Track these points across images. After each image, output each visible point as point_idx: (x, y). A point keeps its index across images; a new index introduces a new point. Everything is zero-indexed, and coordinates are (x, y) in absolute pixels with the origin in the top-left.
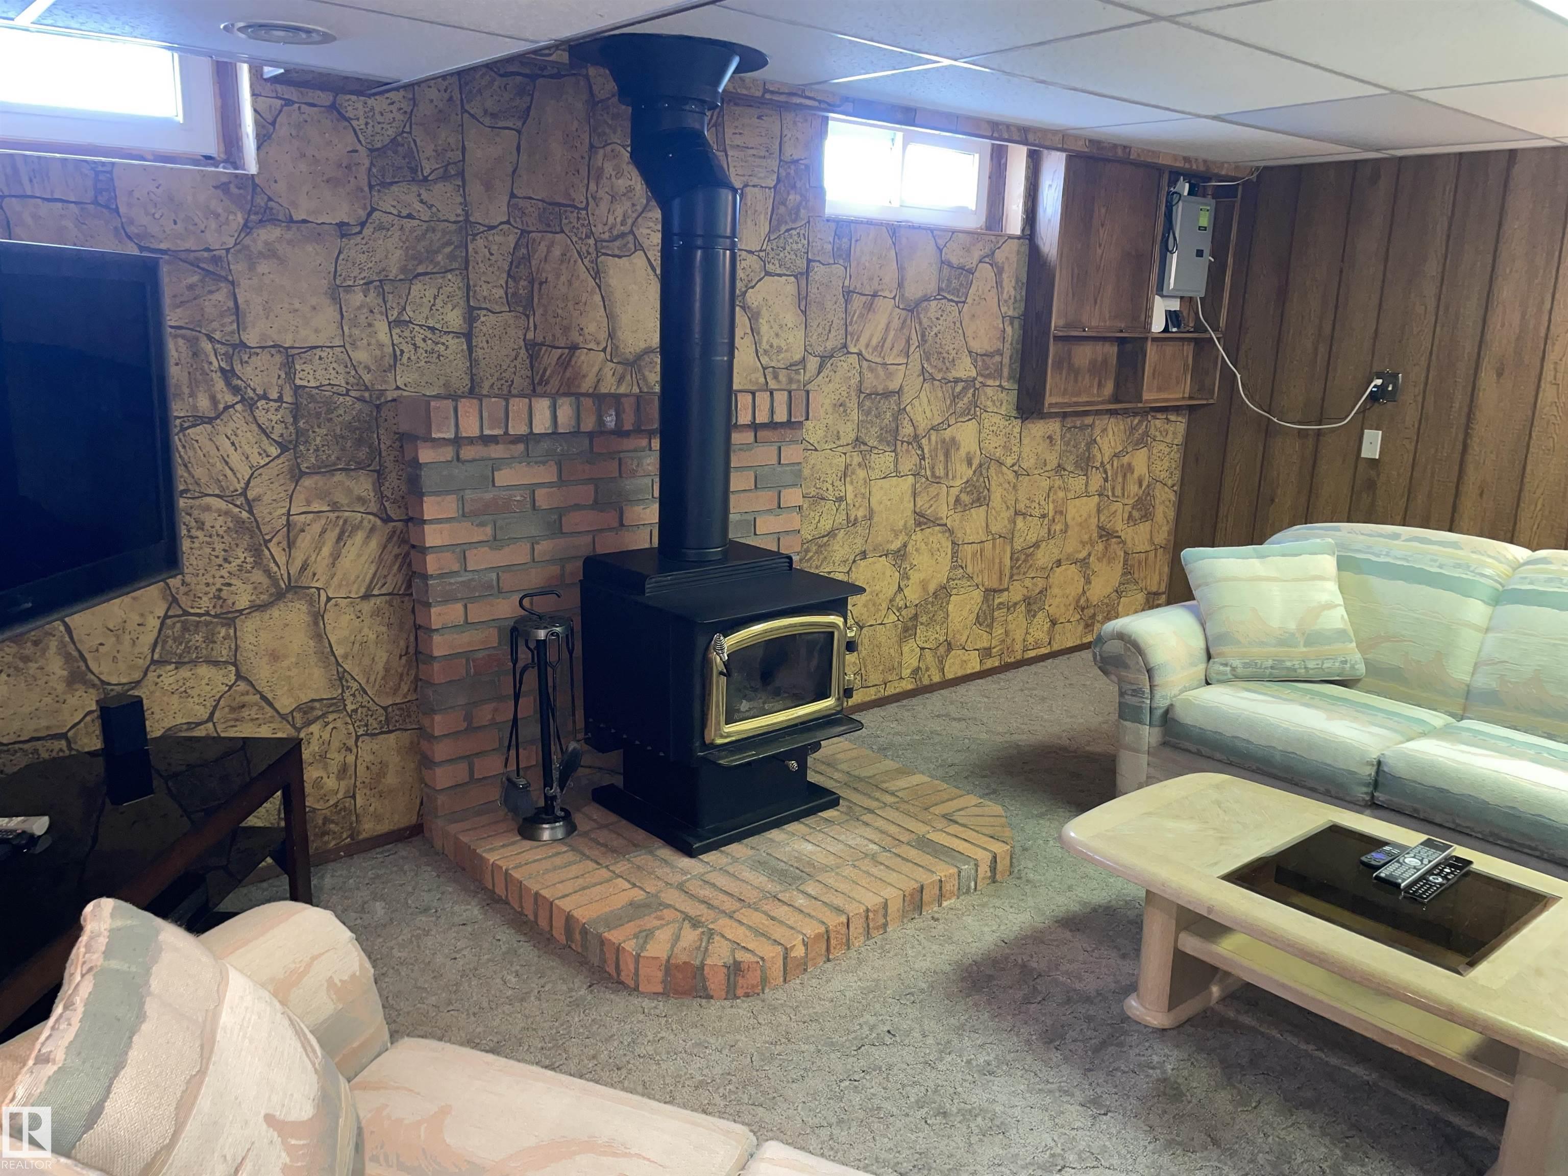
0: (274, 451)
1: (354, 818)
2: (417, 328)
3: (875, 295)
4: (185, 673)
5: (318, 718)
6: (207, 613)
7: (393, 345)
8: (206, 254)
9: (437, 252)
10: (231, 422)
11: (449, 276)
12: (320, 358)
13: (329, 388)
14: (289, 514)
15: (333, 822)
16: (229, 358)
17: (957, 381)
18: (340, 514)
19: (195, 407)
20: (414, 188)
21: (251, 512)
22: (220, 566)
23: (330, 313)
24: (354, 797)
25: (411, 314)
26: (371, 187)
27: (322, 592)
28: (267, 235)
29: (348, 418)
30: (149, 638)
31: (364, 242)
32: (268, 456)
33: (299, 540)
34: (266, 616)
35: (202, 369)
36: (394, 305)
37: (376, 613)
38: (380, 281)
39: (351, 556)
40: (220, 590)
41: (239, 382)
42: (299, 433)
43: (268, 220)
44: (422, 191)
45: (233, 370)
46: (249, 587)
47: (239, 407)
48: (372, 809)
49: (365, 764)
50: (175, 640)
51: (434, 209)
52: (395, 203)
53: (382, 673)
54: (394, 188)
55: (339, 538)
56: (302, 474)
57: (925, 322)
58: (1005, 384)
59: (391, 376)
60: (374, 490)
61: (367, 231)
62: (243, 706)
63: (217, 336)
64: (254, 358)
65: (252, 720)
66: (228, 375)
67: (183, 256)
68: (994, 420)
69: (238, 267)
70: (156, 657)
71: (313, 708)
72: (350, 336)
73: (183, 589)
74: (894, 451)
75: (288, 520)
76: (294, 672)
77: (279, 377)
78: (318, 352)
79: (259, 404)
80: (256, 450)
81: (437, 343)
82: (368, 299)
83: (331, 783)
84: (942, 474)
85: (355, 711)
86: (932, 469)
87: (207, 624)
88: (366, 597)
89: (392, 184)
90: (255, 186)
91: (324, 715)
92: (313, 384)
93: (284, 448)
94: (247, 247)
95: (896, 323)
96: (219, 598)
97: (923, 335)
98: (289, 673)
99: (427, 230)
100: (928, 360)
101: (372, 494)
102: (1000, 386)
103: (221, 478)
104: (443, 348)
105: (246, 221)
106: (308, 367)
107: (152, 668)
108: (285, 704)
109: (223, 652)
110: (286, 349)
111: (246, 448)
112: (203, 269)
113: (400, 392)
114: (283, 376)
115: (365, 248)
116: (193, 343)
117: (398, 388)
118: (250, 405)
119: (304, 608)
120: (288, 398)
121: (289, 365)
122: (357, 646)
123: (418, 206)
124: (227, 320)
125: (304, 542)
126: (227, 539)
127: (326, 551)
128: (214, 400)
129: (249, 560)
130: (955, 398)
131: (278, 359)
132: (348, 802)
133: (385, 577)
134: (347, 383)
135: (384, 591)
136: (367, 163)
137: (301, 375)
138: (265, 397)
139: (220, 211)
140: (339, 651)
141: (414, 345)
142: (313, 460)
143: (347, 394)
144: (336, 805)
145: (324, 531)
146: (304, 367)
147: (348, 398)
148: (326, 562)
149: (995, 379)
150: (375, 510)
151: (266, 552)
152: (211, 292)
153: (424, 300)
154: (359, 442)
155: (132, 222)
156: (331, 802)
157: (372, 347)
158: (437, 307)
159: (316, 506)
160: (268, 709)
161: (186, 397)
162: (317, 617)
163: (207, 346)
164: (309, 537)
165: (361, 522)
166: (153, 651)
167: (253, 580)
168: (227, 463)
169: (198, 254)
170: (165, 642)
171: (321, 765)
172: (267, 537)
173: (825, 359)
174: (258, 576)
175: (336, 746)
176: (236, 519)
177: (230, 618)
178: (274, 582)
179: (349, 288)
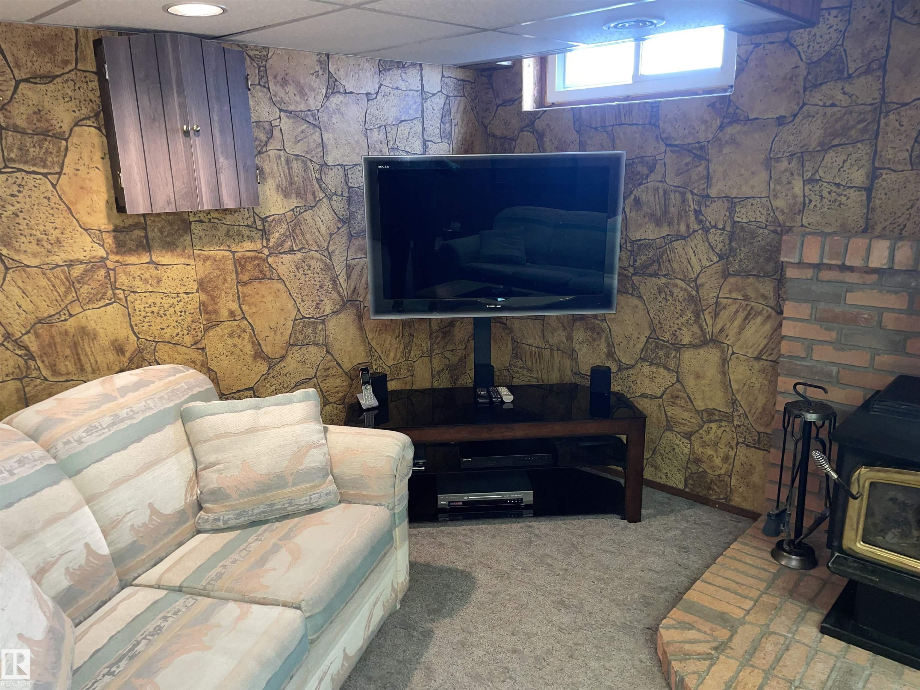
0: (715, 259)
1: (729, 489)
2: (825, 184)
4: (653, 369)
5: (716, 421)
6: (668, 342)
7: (804, 196)
8: (697, 145)
9: (852, 127)
10: (695, 240)
11: (859, 145)
12: (752, 205)
13: (755, 223)
14: (718, 297)
15: (716, 485)
16: (699, 203)
18: (749, 303)
19: (678, 231)
20: (839, 85)
21: (697, 292)
22: (678, 318)
23: (764, 175)
24: (730, 477)
25: (822, 174)
26: (805, 89)
27: (730, 347)
28: (732, 130)
29: (763, 243)
30: (640, 346)
31: (794, 127)
32: (711, 261)
33: (722, 313)
34: (696, 352)
35: (685, 209)
36: (810, 169)
37: (762, 371)
38: (802, 153)
39: (752, 331)
40: (676, 331)
41: (703, 217)
42: (731, 249)
43: (734, 121)
44: (847, 86)
45: (700, 211)
46: (690, 333)
47: (700, 232)
48: (741, 490)
49: (740, 461)
50: (651, 350)
51: (854, 97)
52: (822, 97)
53: (760, 410)
54: (824, 87)
55: (746, 318)
56: (729, 274)
59: (798, 218)
60: (774, 292)
61: (797, 120)
62: (678, 397)
63: (695, 191)
64: (713, 204)
65: (681, 406)
66: (698, 213)
67: (686, 147)
69: (712, 151)
70: (642, 356)
71: (714, 414)
72: (774, 190)
73: (659, 326)
75: (717, 300)
76: (707, 389)
77: (725, 215)
78: (751, 200)
79: (711, 231)
80: (705, 257)
81: (840, 195)
82: (790, 166)
83: (718, 461)
85: (739, 426)
87: (667, 347)
88: (758, 358)
89: (821, 84)
90: (730, 101)
91: (720, 421)
92: (744, 220)
93: (721, 257)
94: (719, 139)
96: (675, 335)
98: (703, 388)
99: (845, 114)
101: (772, 294)
103: (685, 270)
104: (844, 198)
105: (722, 123)
106: (743, 210)
107: (640, 361)
108: (700, 405)
109: (672, 364)
110: (732, 198)
111: (701, 255)
112: (694, 154)
113: (803, 228)
114: (728, 214)
115: (795, 131)
116: (683, 195)
117: (802, 226)
118: (707, 231)
119: (718, 354)
120: (728, 228)
121: (731, 210)
122: (746, 387)
123: (840, 96)
124: (702, 182)
125: (724, 315)
126: (683, 304)
127: (736, 323)
128: (688, 226)
129: (693, 318)
131: (727, 204)
132: (726, 478)
133: (773, 349)
134: (767, 221)
135: (770, 358)
136: (805, 72)
137: (738, 215)
138: (715, 227)
139: (708, 119)
140: (735, 387)
141: (821, 196)
142: (737, 267)
143: (765, 228)
144: (719, 476)
145: (737, 312)
146: (741, 210)
147: (765, 231)
148: (735, 330)
150: (772, 305)
151: (702, 316)
152: (696, 166)
153: (835, 164)
154: (768, 260)
155: (664, 132)
156: (716, 473)
157: (788, 198)
158: (845, 169)
159: (734, 295)
160: (690, 403)
161: (675, 224)
162: (725, 362)
163: (689, 196)
164: (727, 313)
165: (762, 310)
166: (641, 353)
167: (692, 330)
168: (689, 262)
169: (693, 146)
170: (647, 350)
171: (714, 448)
172: (704, 308)
174: (695, 329)
175: (723, 441)
176: (689, 294)
177: (678, 347)
178: (704, 334)
179: (778, 160)
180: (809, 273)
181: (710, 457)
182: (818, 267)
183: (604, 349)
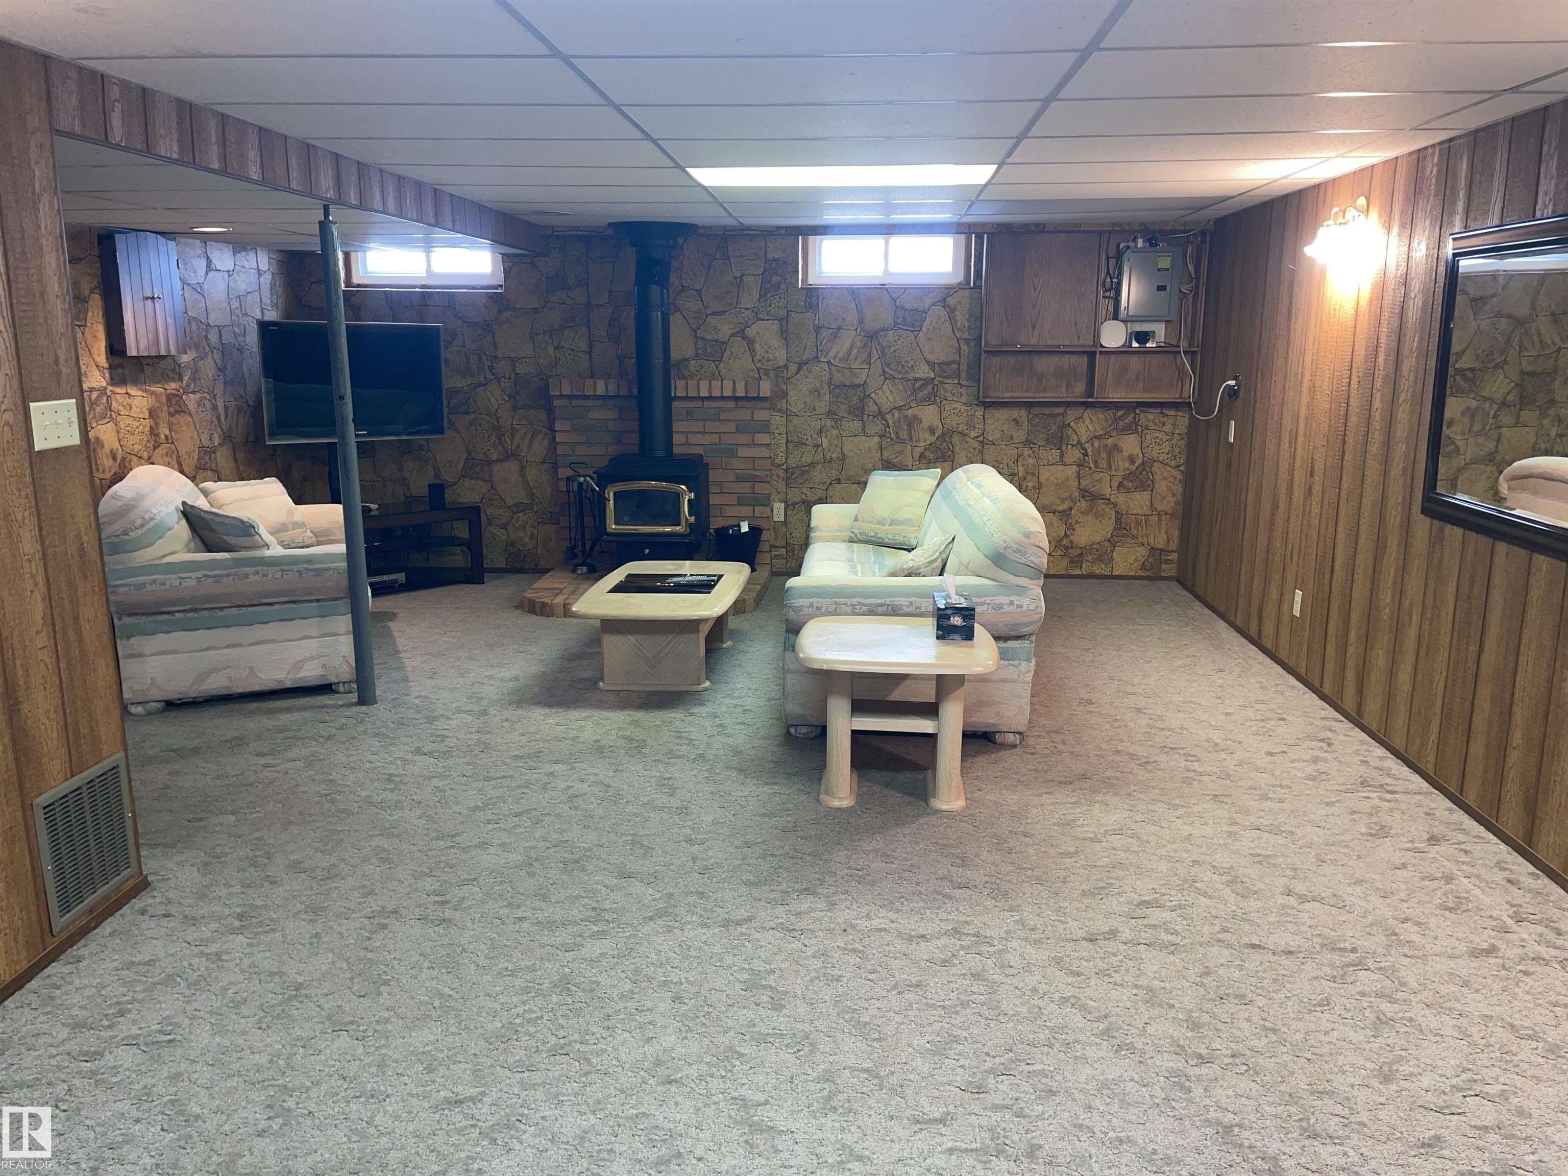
0: (507, 399)
1: (535, 557)
2: (566, 350)
3: (840, 328)
4: (473, 482)
5: (522, 511)
6: (481, 460)
7: (556, 357)
8: (484, 323)
9: (576, 317)
10: (491, 386)
11: (581, 328)
12: (526, 362)
13: (529, 374)
14: (512, 424)
15: (527, 556)
16: (491, 361)
17: (916, 380)
18: (533, 426)
20: (565, 292)
21: (498, 422)
22: (486, 442)
23: (530, 344)
24: (536, 548)
25: (564, 344)
26: (546, 293)
27: (524, 458)
28: (507, 314)
29: (535, 387)
30: (460, 466)
31: (544, 315)
32: (505, 400)
33: (516, 435)
34: (503, 464)
36: (557, 340)
38: (550, 331)
39: (537, 444)
40: (486, 452)
41: (495, 371)
42: (517, 392)
43: (506, 309)
44: (569, 293)
45: (492, 366)
46: (497, 452)
47: (494, 380)
48: (543, 555)
49: (541, 535)
50: (470, 468)
51: (574, 299)
52: (557, 299)
53: (549, 497)
54: (557, 292)
55: (532, 436)
56: (518, 409)
57: (884, 343)
58: (965, 383)
59: (555, 370)
60: (547, 416)
61: (544, 311)
62: (493, 499)
63: (487, 353)
64: (501, 362)
65: (497, 506)
66: (491, 368)
67: (477, 324)
68: (954, 406)
69: (495, 327)
70: (463, 474)
71: (520, 506)
72: (538, 353)
73: (473, 449)
74: (862, 420)
75: (512, 427)
76: (513, 489)
78: (525, 360)
79: (501, 380)
80: (500, 398)
81: (575, 356)
82: (545, 338)
83: (527, 540)
84: (906, 437)
85: (537, 511)
86: (897, 434)
87: (481, 464)
88: (543, 462)
89: (555, 291)
90: (502, 295)
91: (524, 510)
92: (523, 372)
93: (511, 398)
94: (499, 320)
95: (858, 344)
96: (486, 455)
97: (883, 351)
98: (510, 489)
99: (571, 309)
100: (888, 366)
101: (547, 418)
102: (959, 383)
103: (487, 407)
104: (578, 358)
105: (499, 310)
106: (520, 366)
107: (462, 478)
108: (509, 502)
109: (486, 476)
110: (512, 358)
111: (497, 397)
112: (483, 328)
114: (511, 369)
115: (544, 317)
116: (479, 356)
117: (558, 375)
118: (498, 380)
119: (518, 464)
120: (513, 377)
121: (513, 366)
122: (539, 483)
123: (567, 299)
124: (491, 347)
125: (518, 436)
126: (489, 432)
127: (527, 441)
128: (485, 378)
129: (497, 441)
130: (915, 391)
131: (510, 362)
132: (534, 550)
133: (551, 455)
134: (536, 373)
135: (550, 461)
136: (545, 283)
137: (518, 369)
138: (504, 377)
139: (490, 306)
140: (531, 484)
141: (565, 357)
142: (522, 403)
143: (536, 377)
144: (529, 550)
145: (526, 433)
147: (535, 379)
148: (526, 446)
149: (953, 378)
150: (548, 424)
151: (503, 439)
152: (486, 337)
153: (569, 338)
154: (542, 396)
156: (527, 548)
157: (547, 358)
158: (576, 341)
159: (524, 422)
160: (502, 502)
161: (477, 376)
162: (522, 468)
163: (484, 357)
164: (520, 434)
165: (541, 430)
166: (462, 471)
167: (498, 449)
168: (489, 402)
169: (482, 323)
170: (466, 469)
171: (522, 531)
172: (504, 433)
173: (801, 365)
174: (500, 448)
175: (529, 524)
176: (493, 424)
177: (489, 463)
178: (506, 451)
179: (538, 334)
180: (565, 402)
181: (521, 539)
182: (570, 397)
183: (431, 472)
